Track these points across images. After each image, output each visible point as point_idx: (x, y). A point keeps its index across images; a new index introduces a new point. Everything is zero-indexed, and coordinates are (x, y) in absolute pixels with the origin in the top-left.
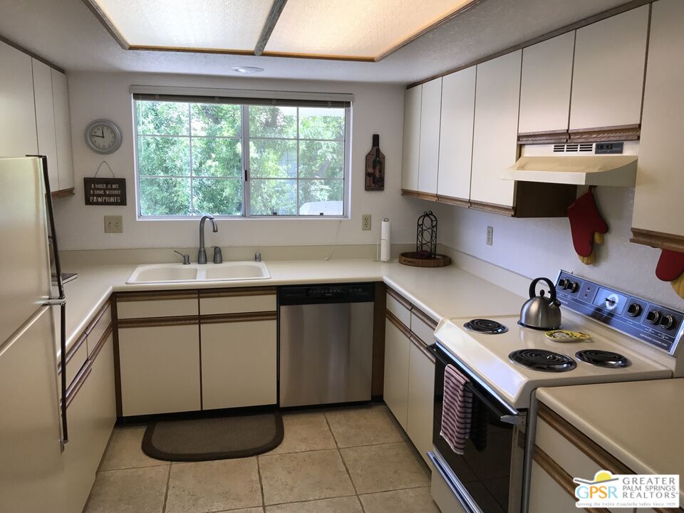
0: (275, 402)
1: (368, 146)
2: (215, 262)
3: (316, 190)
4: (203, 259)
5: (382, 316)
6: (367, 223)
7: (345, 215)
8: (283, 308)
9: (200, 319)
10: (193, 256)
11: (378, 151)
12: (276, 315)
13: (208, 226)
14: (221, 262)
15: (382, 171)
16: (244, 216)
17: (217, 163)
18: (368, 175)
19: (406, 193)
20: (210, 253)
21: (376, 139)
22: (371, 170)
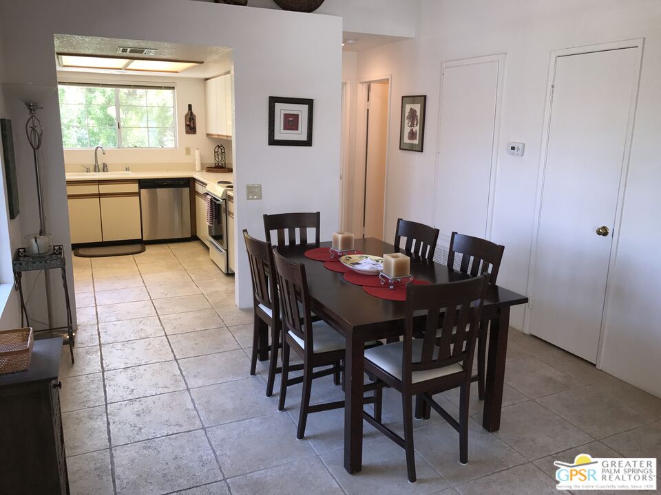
0: (140, 238)
1: (186, 110)
2: (104, 171)
3: (168, 140)
4: (97, 170)
5: (194, 194)
6: (188, 151)
7: (176, 148)
8: (142, 191)
9: (100, 195)
10: (92, 168)
11: (191, 113)
12: (139, 194)
13: (100, 151)
14: (107, 171)
15: (194, 123)
16: (119, 148)
17: (94, 121)
18: (187, 125)
19: (208, 135)
20: (101, 167)
21: (190, 106)
22: (188, 123)
